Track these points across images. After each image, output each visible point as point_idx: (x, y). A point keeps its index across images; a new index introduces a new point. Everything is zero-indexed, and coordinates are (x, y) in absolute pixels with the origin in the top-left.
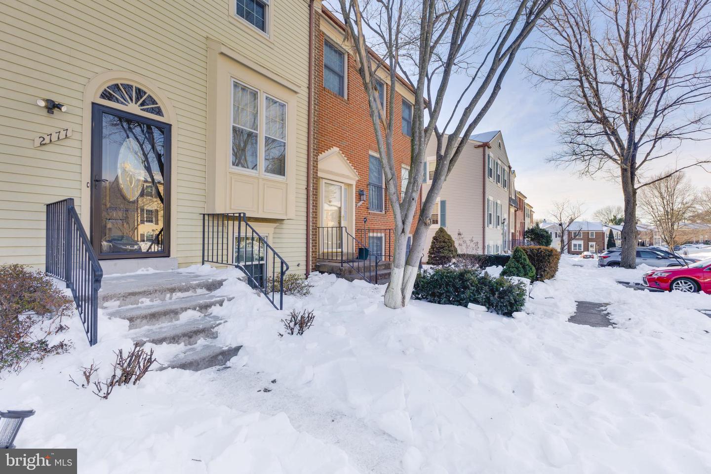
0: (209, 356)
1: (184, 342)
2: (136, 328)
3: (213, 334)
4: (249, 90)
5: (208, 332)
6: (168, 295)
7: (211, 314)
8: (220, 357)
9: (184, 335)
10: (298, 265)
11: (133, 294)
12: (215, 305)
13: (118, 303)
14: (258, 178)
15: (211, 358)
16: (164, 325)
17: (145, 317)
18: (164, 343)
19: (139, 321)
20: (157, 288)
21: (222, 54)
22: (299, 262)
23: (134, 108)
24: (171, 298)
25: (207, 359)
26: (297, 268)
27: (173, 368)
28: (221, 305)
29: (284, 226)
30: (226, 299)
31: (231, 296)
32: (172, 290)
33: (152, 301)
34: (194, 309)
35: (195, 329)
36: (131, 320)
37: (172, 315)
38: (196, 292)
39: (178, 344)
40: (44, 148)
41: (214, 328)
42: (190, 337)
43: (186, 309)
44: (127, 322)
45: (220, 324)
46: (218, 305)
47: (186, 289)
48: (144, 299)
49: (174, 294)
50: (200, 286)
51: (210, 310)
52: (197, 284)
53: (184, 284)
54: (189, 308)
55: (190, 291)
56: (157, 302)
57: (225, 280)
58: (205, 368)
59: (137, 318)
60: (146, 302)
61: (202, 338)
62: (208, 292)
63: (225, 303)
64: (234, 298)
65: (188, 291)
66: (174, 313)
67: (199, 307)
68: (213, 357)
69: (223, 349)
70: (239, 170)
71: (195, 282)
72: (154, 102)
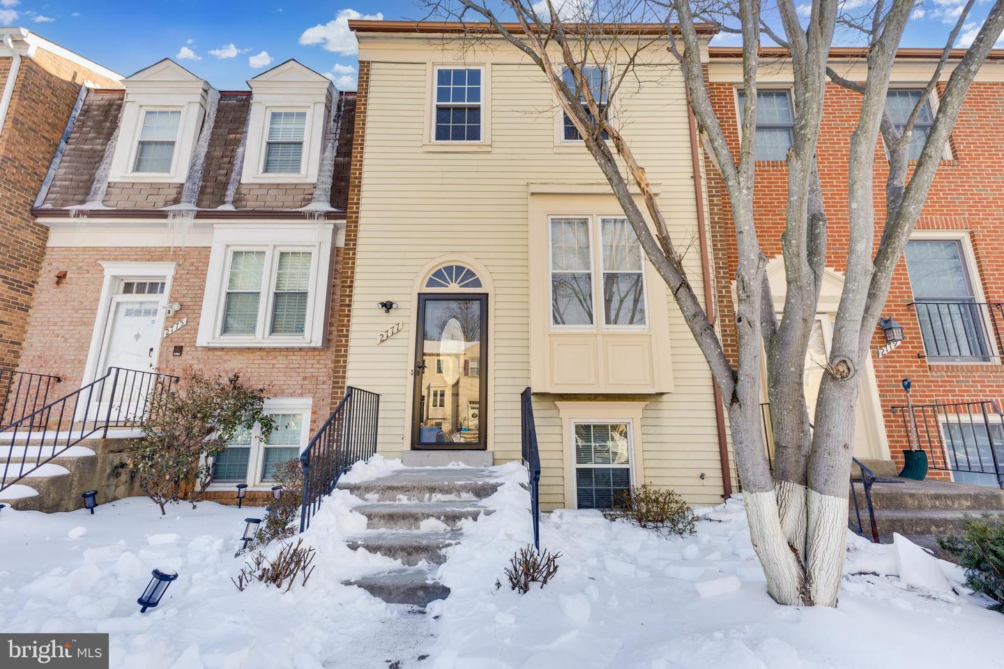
0: (405, 586)
1: (402, 558)
2: (374, 528)
3: (440, 557)
4: (576, 221)
5: (433, 552)
6: (427, 496)
7: (461, 529)
8: (421, 593)
9: (403, 549)
10: (702, 477)
11: (392, 488)
12: (466, 518)
13: (377, 496)
14: (595, 335)
15: (408, 590)
16: (401, 531)
17: (383, 517)
18: (379, 553)
19: (377, 519)
20: (415, 484)
21: (533, 194)
22: (703, 471)
23: (454, 288)
24: (430, 500)
25: (402, 590)
26: (700, 482)
27: (360, 586)
28: (475, 519)
29: (664, 406)
30: (482, 512)
31: (491, 509)
32: (432, 490)
33: (409, 499)
34: (439, 518)
35: (416, 544)
36: (369, 517)
37: (412, 521)
38: (460, 497)
39: (395, 559)
40: (384, 344)
41: (440, 549)
42: (410, 554)
43: (428, 516)
44: (365, 519)
45: (450, 545)
46: (470, 518)
47: (447, 491)
48: (401, 496)
49: (433, 494)
50: (466, 488)
51: (459, 524)
52: (461, 485)
53: (446, 483)
54: (432, 516)
55: (453, 494)
56: (415, 502)
57: (502, 484)
58: (399, 602)
59: (376, 516)
60: (403, 499)
61: (424, 560)
62: (476, 499)
63: (481, 517)
64: (495, 511)
65: (451, 494)
66: (413, 518)
67: (445, 516)
68: (410, 589)
69: (427, 582)
70: (560, 329)
71: (459, 483)
72: (473, 274)
